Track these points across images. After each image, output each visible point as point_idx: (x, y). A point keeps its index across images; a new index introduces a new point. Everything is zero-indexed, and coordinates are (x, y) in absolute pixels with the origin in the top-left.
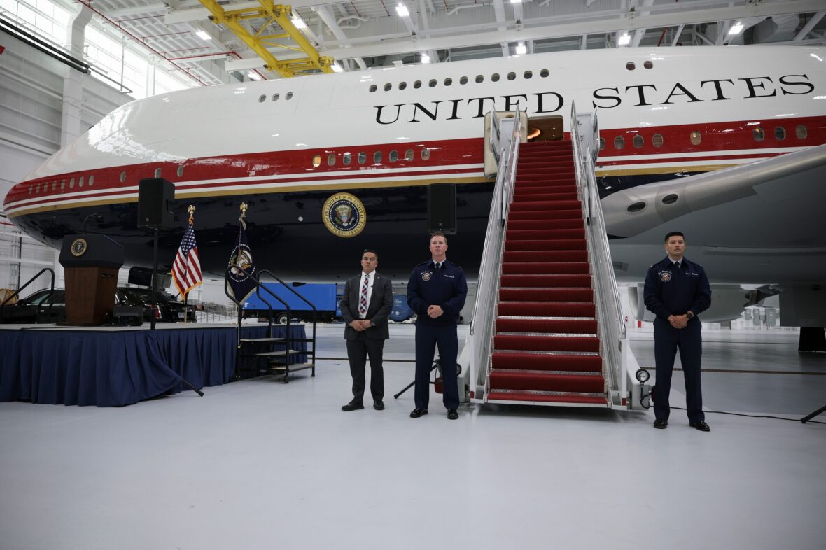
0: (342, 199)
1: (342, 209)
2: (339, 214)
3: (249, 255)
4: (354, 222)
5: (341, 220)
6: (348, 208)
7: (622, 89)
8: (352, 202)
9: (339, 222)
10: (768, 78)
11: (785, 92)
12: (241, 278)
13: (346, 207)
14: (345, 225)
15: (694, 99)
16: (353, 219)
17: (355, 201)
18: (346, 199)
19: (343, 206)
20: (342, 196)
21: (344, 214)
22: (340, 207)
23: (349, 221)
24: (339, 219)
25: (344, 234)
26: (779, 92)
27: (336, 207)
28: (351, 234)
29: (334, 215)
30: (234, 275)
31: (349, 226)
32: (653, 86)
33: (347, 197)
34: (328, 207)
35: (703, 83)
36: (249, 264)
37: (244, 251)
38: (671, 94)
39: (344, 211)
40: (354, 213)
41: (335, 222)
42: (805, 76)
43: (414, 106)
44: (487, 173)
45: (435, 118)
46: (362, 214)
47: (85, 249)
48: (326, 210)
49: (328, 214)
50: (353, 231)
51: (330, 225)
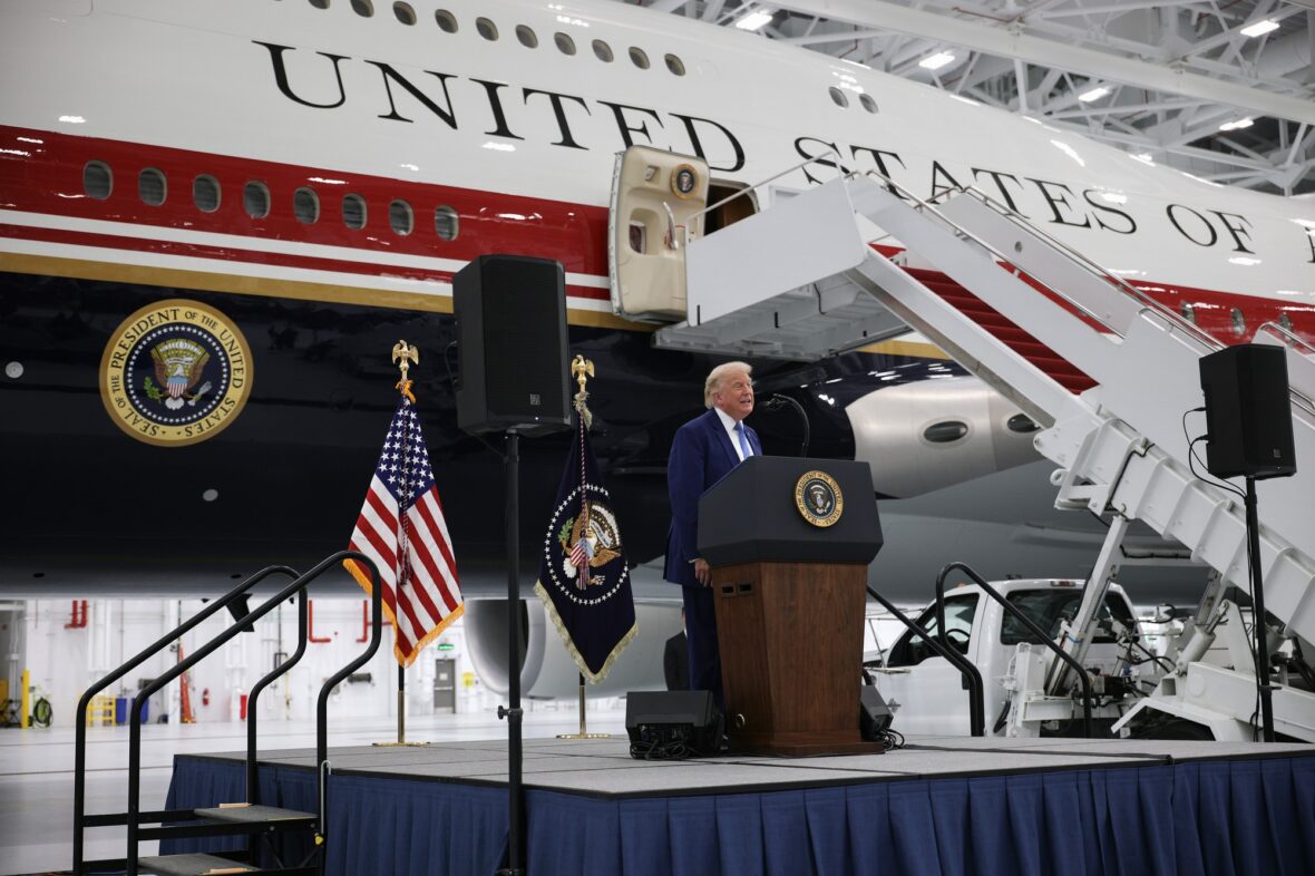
0: (181, 318)
1: (178, 354)
2: (163, 367)
3: (611, 519)
4: (207, 398)
5: (163, 390)
6: (198, 351)
7: (844, 150)
8: (216, 333)
9: (154, 393)
10: (1066, 188)
11: (1102, 224)
12: (593, 591)
13: (192, 347)
16: (204, 389)
17: (223, 330)
18: (197, 321)
19: (181, 344)
20: (183, 312)
21: (180, 371)
22: (164, 348)
23: (191, 392)
24: (156, 384)
25: (159, 436)
26: (1094, 222)
28: (184, 436)
29: (145, 364)
30: (570, 583)
31: (186, 411)
32: (897, 157)
33: (201, 316)
34: (127, 342)
35: (975, 171)
36: (614, 548)
37: (596, 508)
38: (934, 185)
39: (180, 361)
40: (213, 371)
41: (141, 393)
43: (379, 71)
44: (628, 307)
45: (451, 121)
46: (238, 375)
47: (839, 507)
48: (117, 349)
49: (122, 363)
50: (194, 428)
51: (120, 401)
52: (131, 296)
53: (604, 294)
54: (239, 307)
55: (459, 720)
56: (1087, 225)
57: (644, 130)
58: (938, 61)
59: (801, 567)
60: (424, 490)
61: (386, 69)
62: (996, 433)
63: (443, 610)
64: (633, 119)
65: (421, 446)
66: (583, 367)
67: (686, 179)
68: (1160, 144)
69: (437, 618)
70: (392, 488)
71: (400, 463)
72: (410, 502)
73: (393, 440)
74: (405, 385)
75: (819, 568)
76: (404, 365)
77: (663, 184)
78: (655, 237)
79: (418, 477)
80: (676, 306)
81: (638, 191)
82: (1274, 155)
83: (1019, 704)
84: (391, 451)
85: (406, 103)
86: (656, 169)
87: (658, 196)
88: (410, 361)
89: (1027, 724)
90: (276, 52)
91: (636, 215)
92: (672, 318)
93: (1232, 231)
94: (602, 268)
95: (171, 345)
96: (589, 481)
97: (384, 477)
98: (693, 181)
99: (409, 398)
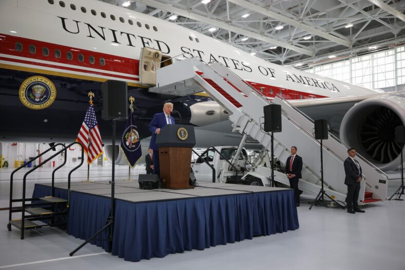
0: (39, 80)
1: (38, 88)
2: (35, 91)
3: (137, 133)
4: (46, 98)
5: (34, 96)
6: (43, 88)
7: (191, 50)
8: (48, 84)
9: (32, 97)
10: (238, 61)
11: (245, 70)
12: (133, 149)
14: (37, 100)
16: (45, 97)
17: (49, 83)
18: (43, 81)
19: (39, 86)
20: (39, 79)
21: (39, 92)
22: (35, 87)
23: (42, 97)
24: (33, 95)
25: (33, 107)
27: (32, 86)
28: (39, 107)
29: (30, 90)
30: (128, 147)
31: (40, 102)
32: (203, 52)
33: (44, 80)
34: (26, 85)
35: (219, 57)
36: (138, 139)
37: (134, 130)
38: (211, 59)
39: (39, 90)
40: (47, 93)
41: (29, 97)
43: (87, 26)
44: (143, 82)
45: (104, 38)
46: (52, 94)
47: (187, 136)
48: (23, 87)
49: (24, 90)
50: (42, 106)
51: (24, 98)
52: (26, 75)
53: (138, 79)
54: (53, 78)
55: (103, 168)
56: (242, 70)
57: (148, 43)
58: (212, 30)
59: (178, 148)
60: (95, 125)
61: (89, 25)
62: (221, 114)
63: (99, 152)
64: (145, 41)
65: (94, 115)
66: (132, 99)
67: (157, 55)
68: (258, 51)
69: (97, 154)
70: (87, 125)
71: (90, 119)
72: (92, 128)
73: (88, 114)
74: (91, 102)
75: (182, 149)
76: (91, 97)
77: (152, 56)
78: (149, 67)
79: (93, 123)
80: (154, 83)
81: (146, 57)
82: (280, 55)
83: (223, 172)
84: (87, 116)
85: (94, 34)
86: (150, 52)
87: (150, 58)
88: (92, 96)
89: (224, 177)
90: (63, 19)
91: (146, 62)
92: (153, 86)
93: (271, 72)
94: (137, 74)
95: (37, 86)
96: (133, 124)
97: (86, 122)
98: (158, 56)
99: (92, 105)
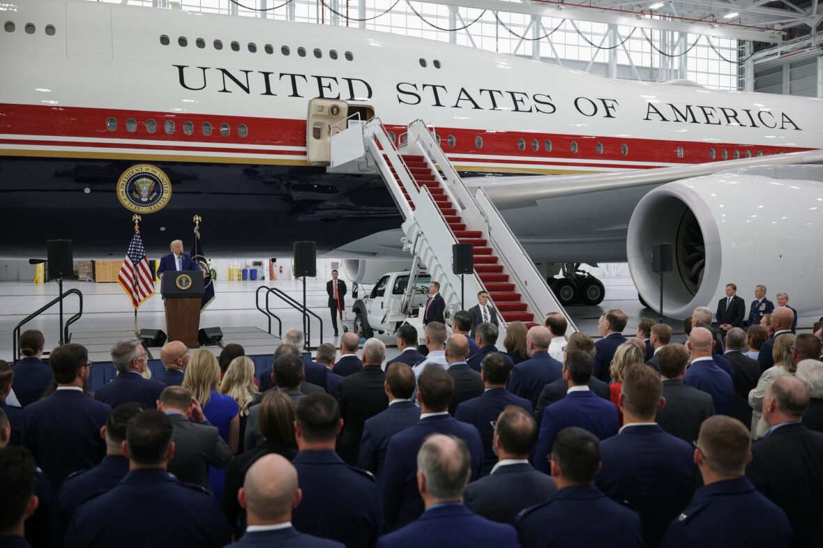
0: (144, 171)
1: (143, 183)
2: (139, 187)
4: (157, 197)
5: (140, 195)
6: (151, 181)
7: (420, 86)
8: (157, 175)
9: (137, 196)
10: (525, 94)
11: (538, 110)
13: (149, 180)
14: (143, 200)
15: (477, 107)
16: (155, 194)
17: (159, 174)
18: (150, 171)
19: (145, 179)
20: (144, 168)
21: (145, 188)
22: (138, 181)
23: (150, 195)
24: (137, 192)
25: (140, 210)
26: (534, 110)
27: (135, 180)
28: (149, 210)
29: (132, 188)
31: (149, 202)
32: (444, 87)
33: (150, 169)
34: (125, 180)
35: (481, 91)
38: (459, 99)
39: (145, 186)
40: (157, 188)
41: (132, 196)
42: (549, 96)
43: (221, 72)
45: (247, 90)
46: (166, 189)
47: (190, 284)
48: (122, 182)
49: (124, 187)
50: (153, 207)
51: (125, 199)
52: (126, 164)
53: (304, 153)
54: (165, 165)
56: (531, 111)
57: (330, 87)
59: (179, 300)
60: (141, 259)
61: (224, 71)
63: (147, 294)
64: (325, 82)
65: (141, 246)
66: (197, 219)
67: (335, 110)
69: (145, 296)
70: (131, 258)
71: (135, 251)
72: (138, 262)
74: (137, 227)
76: (137, 221)
77: (326, 112)
78: (324, 132)
79: (140, 255)
80: (327, 160)
81: (315, 116)
84: (131, 248)
85: (230, 84)
86: (323, 107)
87: (324, 117)
88: (139, 220)
90: (181, 68)
91: (316, 124)
92: (328, 164)
93: (606, 108)
95: (141, 180)
96: (198, 254)
97: (129, 255)
98: (338, 110)
99: (138, 232)
